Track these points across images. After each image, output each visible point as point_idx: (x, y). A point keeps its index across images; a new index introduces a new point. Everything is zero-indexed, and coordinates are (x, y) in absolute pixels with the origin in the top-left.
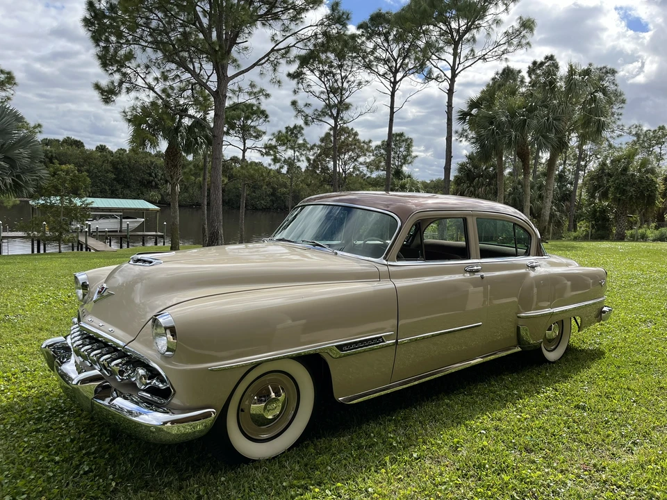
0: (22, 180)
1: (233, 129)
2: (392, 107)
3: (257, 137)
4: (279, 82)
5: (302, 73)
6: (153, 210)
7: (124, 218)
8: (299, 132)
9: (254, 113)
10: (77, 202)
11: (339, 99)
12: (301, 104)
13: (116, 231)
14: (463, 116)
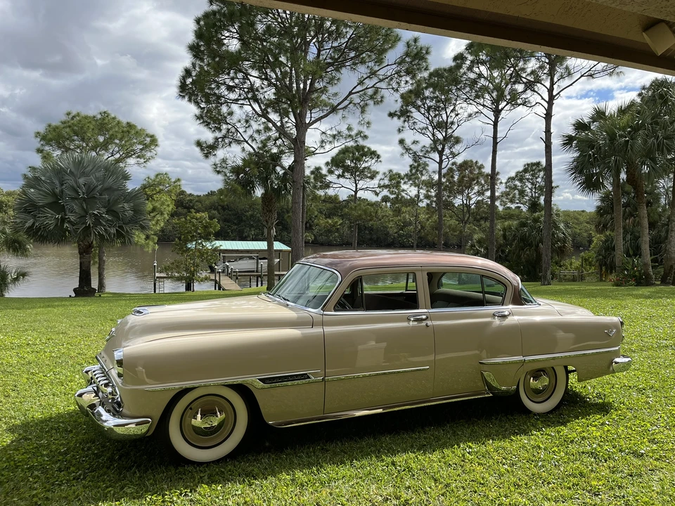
0: (123, 230)
1: (348, 172)
2: (495, 137)
3: (372, 178)
4: (368, 123)
5: (408, 111)
6: (285, 251)
7: (260, 259)
8: (424, 168)
9: (365, 154)
10: (208, 245)
11: (444, 134)
12: (408, 142)
13: (253, 271)
14: (569, 141)
